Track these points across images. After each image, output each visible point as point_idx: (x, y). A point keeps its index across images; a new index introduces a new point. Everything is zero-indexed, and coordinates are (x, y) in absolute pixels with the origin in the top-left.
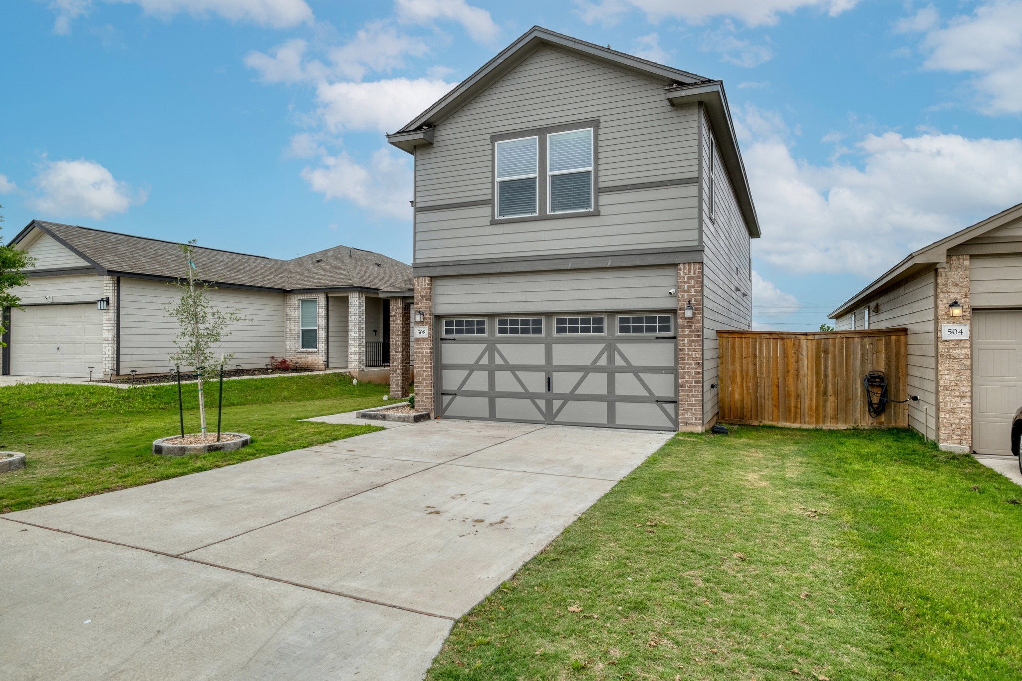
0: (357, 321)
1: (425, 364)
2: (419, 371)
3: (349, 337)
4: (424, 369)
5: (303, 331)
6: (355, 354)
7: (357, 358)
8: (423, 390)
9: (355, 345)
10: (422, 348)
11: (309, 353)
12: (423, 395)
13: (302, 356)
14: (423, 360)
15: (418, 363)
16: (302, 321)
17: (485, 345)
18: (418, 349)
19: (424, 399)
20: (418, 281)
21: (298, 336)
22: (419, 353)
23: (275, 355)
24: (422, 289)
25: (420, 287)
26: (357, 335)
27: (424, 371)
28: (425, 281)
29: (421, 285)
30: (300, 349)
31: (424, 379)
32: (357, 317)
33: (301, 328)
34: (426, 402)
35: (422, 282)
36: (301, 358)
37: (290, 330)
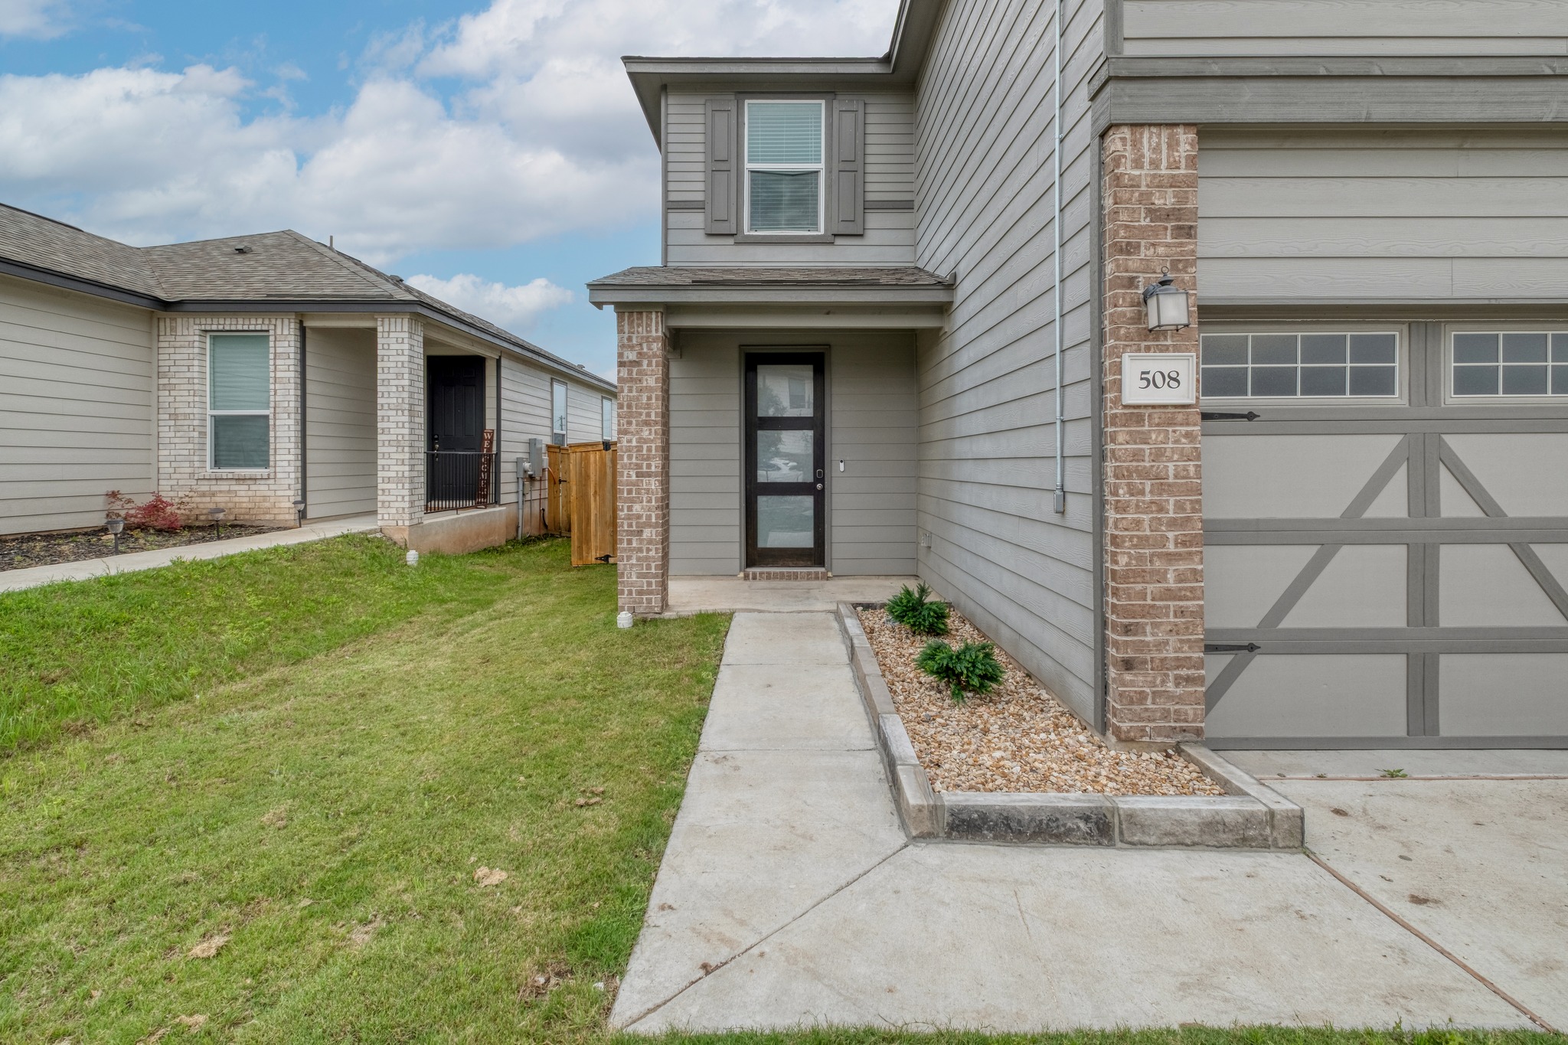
0: (406, 395)
1: (1173, 524)
2: (1140, 558)
3: (380, 437)
4: (1171, 547)
5: (218, 421)
6: (399, 480)
7: (406, 492)
8: (1161, 645)
9: (401, 456)
10: (1158, 455)
11: (240, 480)
12: (1163, 665)
13: (214, 488)
14: (1161, 509)
15: (1138, 523)
16: (214, 393)
17: (1398, 439)
18: (1137, 456)
19: (1170, 686)
20: (1136, 144)
21: (203, 434)
22: (1145, 474)
23: (124, 488)
24: (1159, 183)
25: (1146, 171)
26: (406, 431)
27: (1170, 557)
28: (1173, 145)
29: (1155, 164)
30: (209, 470)
31: (1169, 594)
32: (407, 382)
33: (210, 412)
34: (1180, 699)
35: (1157, 149)
36: (213, 494)
37: (174, 416)
